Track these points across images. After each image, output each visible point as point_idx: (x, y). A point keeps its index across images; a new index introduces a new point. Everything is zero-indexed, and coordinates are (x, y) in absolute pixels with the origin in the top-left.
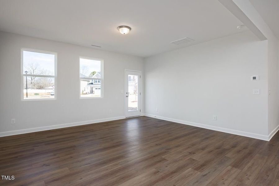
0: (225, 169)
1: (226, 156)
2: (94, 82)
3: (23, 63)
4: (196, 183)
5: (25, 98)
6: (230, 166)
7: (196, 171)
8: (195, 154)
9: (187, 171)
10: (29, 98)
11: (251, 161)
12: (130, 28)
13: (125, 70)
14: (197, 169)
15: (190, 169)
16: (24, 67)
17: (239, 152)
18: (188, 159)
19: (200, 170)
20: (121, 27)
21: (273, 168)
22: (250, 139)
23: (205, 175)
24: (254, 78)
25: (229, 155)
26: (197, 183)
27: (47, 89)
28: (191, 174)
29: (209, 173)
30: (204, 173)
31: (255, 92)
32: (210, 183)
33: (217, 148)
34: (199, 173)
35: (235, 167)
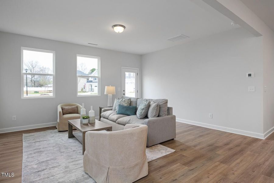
0: (213, 164)
1: (217, 153)
2: (94, 80)
3: (23, 61)
4: (181, 176)
5: (25, 95)
6: (218, 162)
7: (184, 166)
8: (186, 151)
9: (175, 166)
10: (30, 96)
11: (240, 158)
12: (124, 27)
13: (122, 67)
14: (185, 164)
15: (179, 164)
16: (24, 65)
17: (230, 149)
18: (179, 155)
19: (188, 165)
20: (115, 26)
21: (261, 164)
22: (245, 138)
23: (192, 170)
24: (250, 75)
25: (219, 152)
26: (183, 177)
27: (47, 87)
28: (179, 169)
29: (196, 168)
30: (191, 168)
31: (251, 89)
32: (195, 177)
33: (210, 146)
34: (186, 168)
35: (223, 163)
